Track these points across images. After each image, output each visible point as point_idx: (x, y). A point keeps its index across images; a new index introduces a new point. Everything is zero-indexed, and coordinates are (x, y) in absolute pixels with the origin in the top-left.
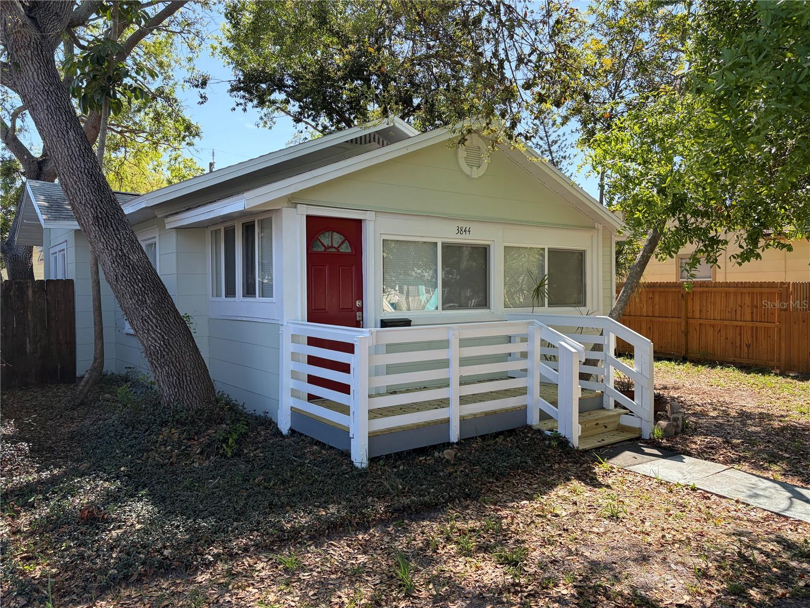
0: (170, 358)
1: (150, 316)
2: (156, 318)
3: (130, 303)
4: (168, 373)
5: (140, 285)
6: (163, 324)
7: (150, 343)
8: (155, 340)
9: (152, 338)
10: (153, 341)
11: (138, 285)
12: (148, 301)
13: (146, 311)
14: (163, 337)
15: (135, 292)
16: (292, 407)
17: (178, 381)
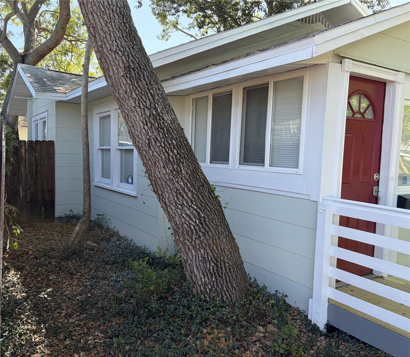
0: (207, 240)
1: (186, 189)
2: (192, 192)
3: (162, 172)
4: (204, 258)
5: (175, 151)
6: (199, 198)
7: (183, 221)
8: (190, 217)
9: (187, 214)
10: (188, 219)
11: (172, 152)
12: (183, 171)
13: (182, 184)
14: (199, 214)
15: (169, 160)
16: (329, 299)
17: (215, 268)
